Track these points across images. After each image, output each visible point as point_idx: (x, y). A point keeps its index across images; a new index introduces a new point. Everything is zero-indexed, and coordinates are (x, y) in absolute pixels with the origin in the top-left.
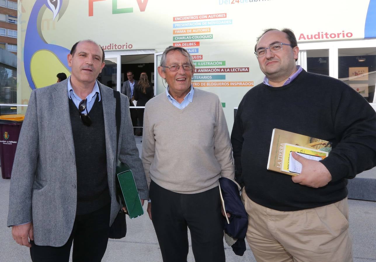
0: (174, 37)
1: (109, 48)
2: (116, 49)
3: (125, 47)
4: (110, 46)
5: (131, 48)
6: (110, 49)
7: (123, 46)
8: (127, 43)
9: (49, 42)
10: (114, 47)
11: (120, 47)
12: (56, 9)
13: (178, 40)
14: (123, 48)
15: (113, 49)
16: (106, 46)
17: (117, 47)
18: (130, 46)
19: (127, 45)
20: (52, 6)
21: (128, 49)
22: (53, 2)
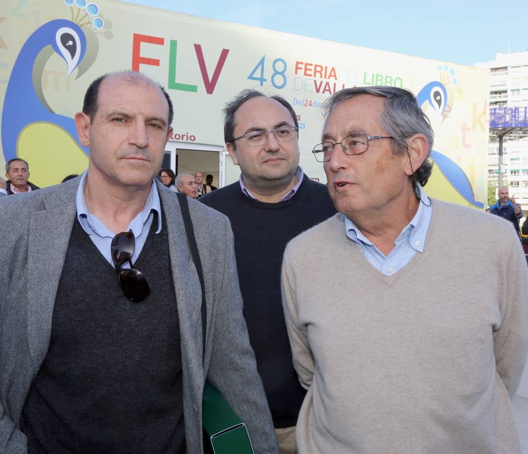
3: (185, 138)
5: (193, 140)
7: (183, 136)
8: (187, 133)
11: (177, 137)
12: (72, 58)
14: (182, 139)
18: (192, 138)
19: (187, 136)
20: (66, 53)
21: (189, 141)
22: (67, 44)
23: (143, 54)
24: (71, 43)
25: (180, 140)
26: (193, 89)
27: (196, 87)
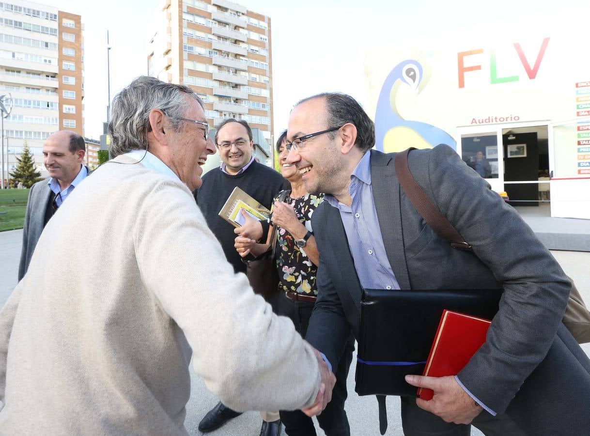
0: (578, 106)
1: (487, 121)
2: (496, 121)
3: (509, 119)
4: (489, 119)
5: (518, 120)
6: (489, 122)
7: (507, 118)
8: (511, 115)
9: (406, 119)
10: (494, 120)
11: (502, 120)
12: (414, 82)
13: (584, 108)
14: (507, 121)
15: (492, 121)
16: (483, 120)
17: (498, 120)
18: (517, 118)
19: (511, 117)
20: (409, 80)
21: (513, 121)
22: (410, 75)
23: (466, 65)
24: (412, 73)
25: (505, 122)
26: (515, 79)
27: (518, 77)
